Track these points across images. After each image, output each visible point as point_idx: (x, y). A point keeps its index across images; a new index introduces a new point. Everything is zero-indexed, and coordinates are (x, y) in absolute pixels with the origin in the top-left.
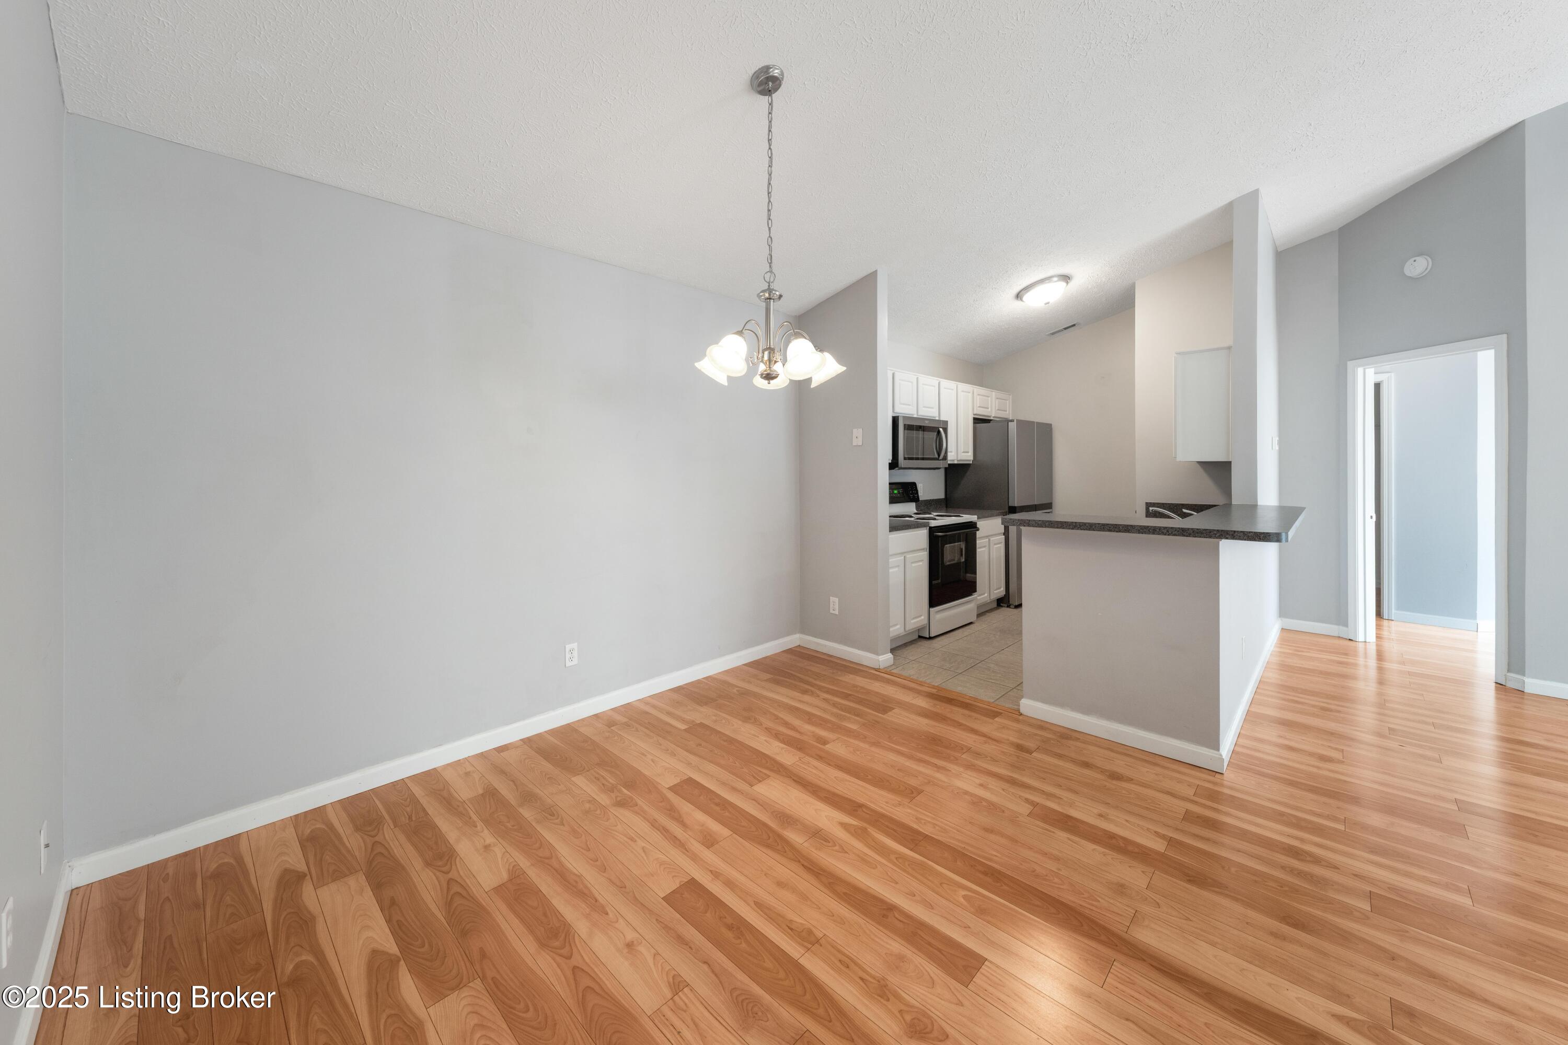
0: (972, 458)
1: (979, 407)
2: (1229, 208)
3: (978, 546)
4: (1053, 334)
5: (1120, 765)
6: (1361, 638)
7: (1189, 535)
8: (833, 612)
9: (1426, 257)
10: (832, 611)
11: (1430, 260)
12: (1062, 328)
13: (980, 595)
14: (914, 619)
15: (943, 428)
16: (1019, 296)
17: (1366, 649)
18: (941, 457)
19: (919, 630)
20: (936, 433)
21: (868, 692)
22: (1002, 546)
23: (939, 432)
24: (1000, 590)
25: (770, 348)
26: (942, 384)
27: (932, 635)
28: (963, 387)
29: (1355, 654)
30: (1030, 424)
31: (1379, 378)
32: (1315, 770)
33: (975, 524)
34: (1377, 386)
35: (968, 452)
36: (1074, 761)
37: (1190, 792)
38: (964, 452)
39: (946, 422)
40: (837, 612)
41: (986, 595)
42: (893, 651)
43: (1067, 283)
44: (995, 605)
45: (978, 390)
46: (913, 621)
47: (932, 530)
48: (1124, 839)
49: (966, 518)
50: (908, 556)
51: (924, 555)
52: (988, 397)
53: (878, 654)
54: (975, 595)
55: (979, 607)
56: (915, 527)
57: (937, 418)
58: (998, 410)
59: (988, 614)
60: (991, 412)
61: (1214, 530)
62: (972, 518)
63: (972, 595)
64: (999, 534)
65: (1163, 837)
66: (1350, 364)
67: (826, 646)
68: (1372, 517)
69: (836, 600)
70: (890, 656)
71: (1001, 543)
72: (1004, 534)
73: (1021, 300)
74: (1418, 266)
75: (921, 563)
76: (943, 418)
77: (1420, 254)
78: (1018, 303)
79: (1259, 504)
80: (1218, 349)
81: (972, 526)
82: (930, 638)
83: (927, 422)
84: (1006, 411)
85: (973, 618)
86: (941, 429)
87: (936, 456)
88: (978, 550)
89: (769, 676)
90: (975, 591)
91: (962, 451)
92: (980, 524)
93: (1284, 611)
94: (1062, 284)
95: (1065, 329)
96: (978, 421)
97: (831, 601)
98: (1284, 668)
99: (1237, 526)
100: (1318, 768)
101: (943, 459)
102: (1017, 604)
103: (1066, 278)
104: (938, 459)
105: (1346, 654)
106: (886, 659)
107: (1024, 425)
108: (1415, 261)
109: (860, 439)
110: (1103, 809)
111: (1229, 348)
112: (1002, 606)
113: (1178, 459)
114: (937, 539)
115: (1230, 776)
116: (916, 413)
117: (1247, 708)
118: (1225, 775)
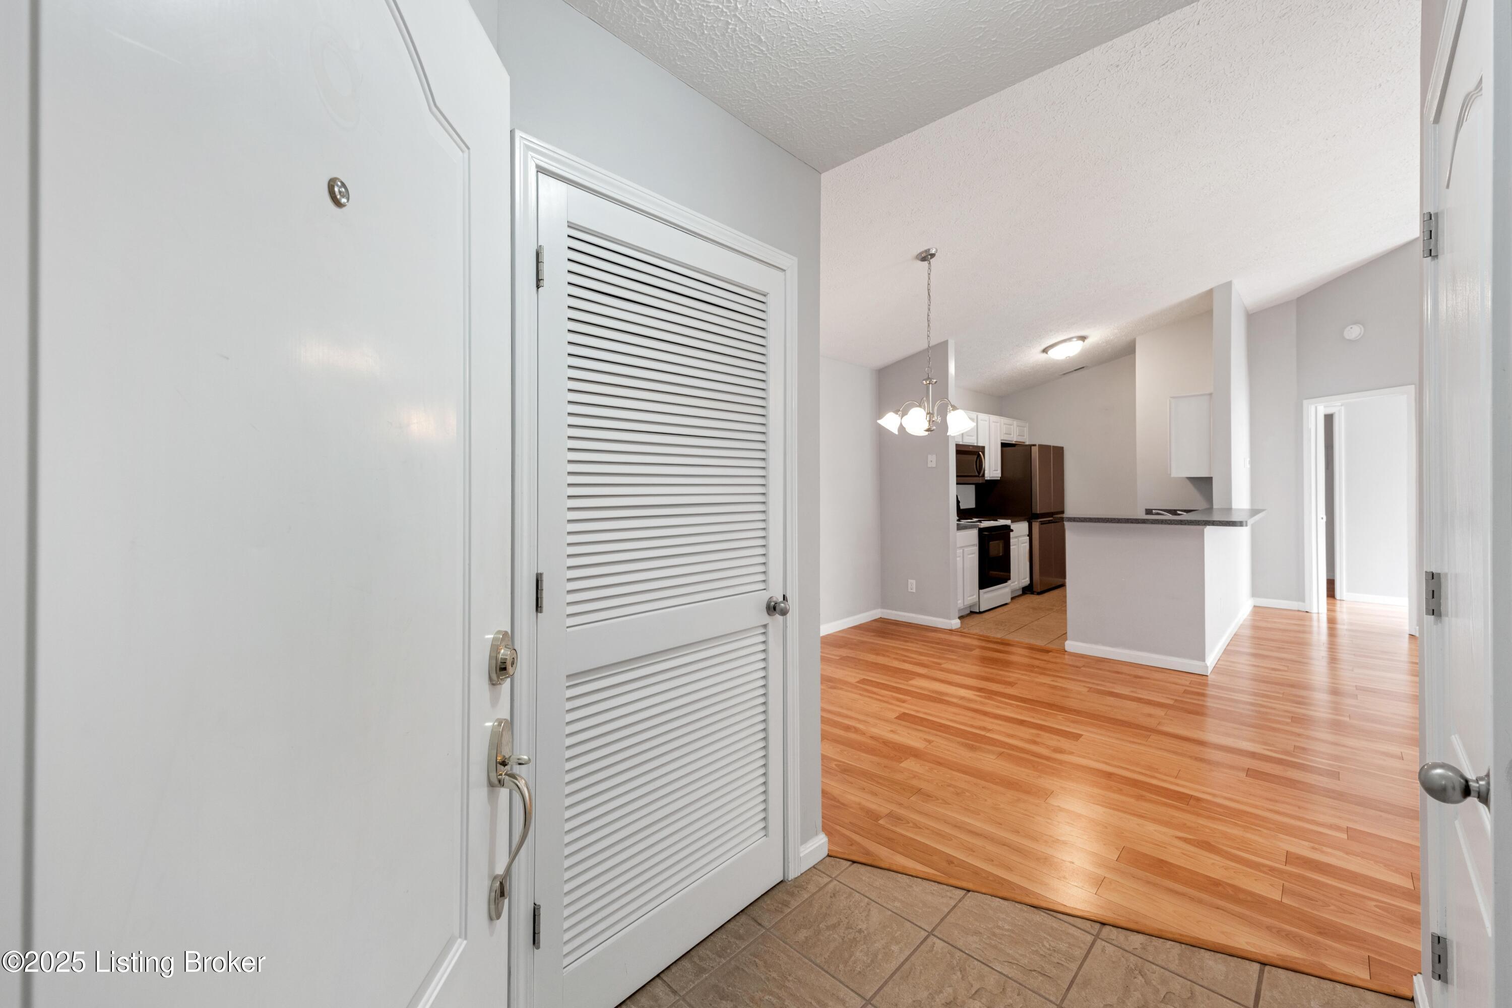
0: (1000, 475)
1: (1005, 434)
2: (1210, 293)
3: (1011, 544)
4: (1064, 374)
5: (1140, 673)
6: (1315, 610)
7: (1185, 524)
8: (912, 591)
9: (1359, 325)
10: (910, 590)
11: (1361, 326)
12: (1073, 370)
13: (1012, 583)
14: (970, 596)
15: (982, 452)
16: (1045, 351)
17: (1318, 617)
18: (981, 475)
19: (970, 606)
20: (976, 456)
21: (951, 641)
22: (1027, 545)
23: (979, 455)
24: (1026, 580)
25: (930, 413)
26: (979, 417)
27: (982, 610)
28: (993, 418)
29: (1311, 619)
30: (1048, 447)
31: (1329, 411)
32: (1268, 674)
33: (1010, 526)
34: (1329, 420)
35: (997, 470)
36: (1109, 671)
37: (1187, 683)
38: (995, 470)
39: (983, 448)
40: (914, 591)
41: (1016, 583)
42: (961, 618)
43: (1084, 341)
44: (1020, 592)
45: (1003, 420)
46: (969, 598)
47: (981, 531)
48: (1147, 699)
49: (1002, 522)
50: (966, 549)
51: (976, 549)
52: (1011, 425)
53: (950, 619)
54: (1009, 582)
55: (1012, 592)
56: (970, 528)
57: (976, 444)
58: (1019, 435)
59: (1017, 598)
60: (1013, 438)
61: (1201, 521)
62: (1007, 522)
63: (1006, 582)
64: (1024, 536)
65: (1172, 699)
66: (1305, 402)
67: (905, 616)
68: (1322, 518)
69: (914, 582)
70: (958, 621)
71: (1026, 543)
72: (1028, 536)
73: (1047, 353)
74: (1354, 332)
75: (973, 555)
76: (980, 444)
77: (1355, 323)
78: (1044, 355)
79: (1234, 506)
80: (1201, 395)
81: (1007, 529)
82: (980, 613)
83: (971, 447)
84: (1024, 436)
85: (1009, 600)
86: (980, 453)
87: (977, 474)
88: (1011, 547)
89: (872, 634)
90: (1010, 579)
91: (993, 469)
92: (1013, 526)
93: (1255, 593)
94: (1081, 342)
95: (1075, 370)
96: (1004, 445)
97: (909, 583)
98: (1255, 628)
99: (1216, 517)
100: (1271, 673)
101: (981, 477)
102: (1039, 591)
103: (1083, 338)
104: (978, 476)
105: (1302, 620)
106: (955, 623)
107: (1044, 449)
108: (1351, 328)
109: (934, 461)
110: (1132, 689)
111: (1211, 394)
112: (1027, 594)
113: (1172, 476)
114: (985, 537)
115: (1212, 678)
116: (961, 440)
117: (1225, 647)
118: (1209, 677)
